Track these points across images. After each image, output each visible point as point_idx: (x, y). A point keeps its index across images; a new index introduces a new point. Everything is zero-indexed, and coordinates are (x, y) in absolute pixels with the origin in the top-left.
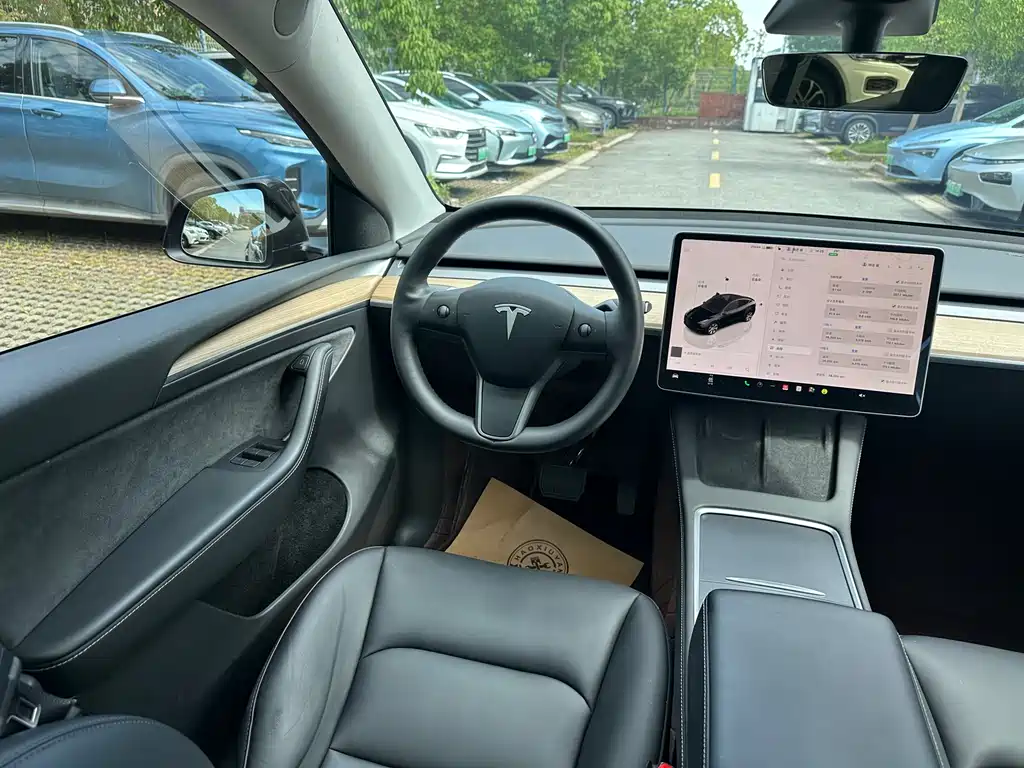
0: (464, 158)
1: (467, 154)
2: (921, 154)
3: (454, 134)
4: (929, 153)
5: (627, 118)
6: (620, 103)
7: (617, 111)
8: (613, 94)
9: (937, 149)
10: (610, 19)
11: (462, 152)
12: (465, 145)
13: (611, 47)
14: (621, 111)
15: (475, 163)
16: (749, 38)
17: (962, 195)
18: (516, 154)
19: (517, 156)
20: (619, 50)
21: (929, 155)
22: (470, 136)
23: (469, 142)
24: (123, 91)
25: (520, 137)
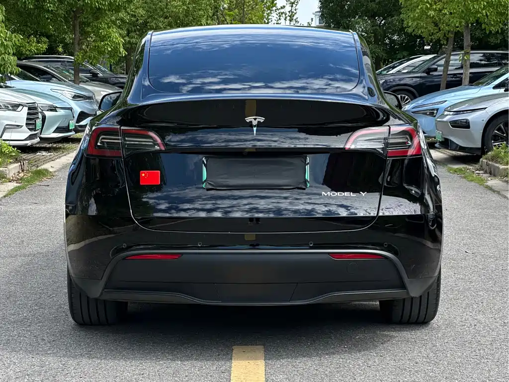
0: (25, 128)
1: (27, 124)
2: (426, 114)
3: (15, 107)
4: (432, 113)
9: (437, 110)
11: (23, 122)
12: (25, 116)
15: (34, 132)
16: (279, 6)
17: (443, 140)
18: (57, 128)
19: (58, 130)
20: (130, 23)
21: (432, 114)
22: (29, 109)
23: (28, 114)
25: (61, 112)
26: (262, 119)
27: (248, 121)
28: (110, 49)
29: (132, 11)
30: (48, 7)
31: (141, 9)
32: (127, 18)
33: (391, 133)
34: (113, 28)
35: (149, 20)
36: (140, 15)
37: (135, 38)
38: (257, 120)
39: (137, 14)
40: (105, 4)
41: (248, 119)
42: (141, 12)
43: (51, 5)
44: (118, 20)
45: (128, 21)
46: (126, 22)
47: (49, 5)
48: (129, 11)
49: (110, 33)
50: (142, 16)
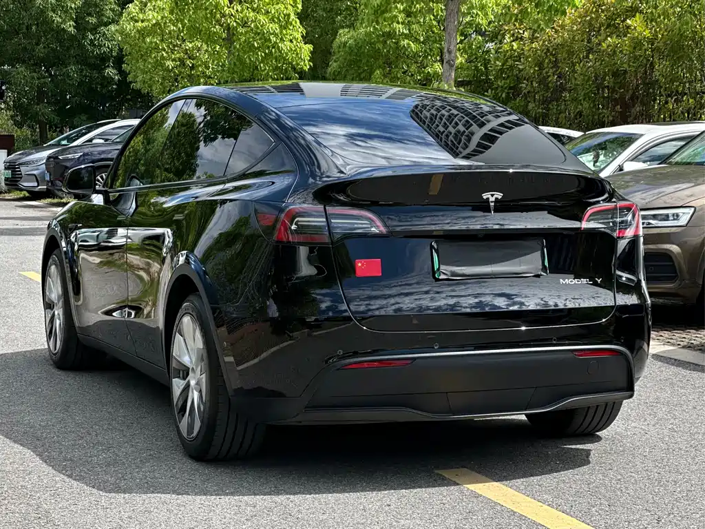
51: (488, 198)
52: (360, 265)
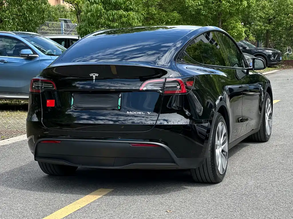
5: (274, 61)
6: (270, 52)
7: (266, 57)
8: (266, 46)
10: (246, 5)
13: (261, 17)
14: (269, 56)
20: (265, 18)
24: (32, 53)
26: (97, 75)
27: (91, 76)
28: (236, 34)
29: (267, 12)
30: (202, 13)
31: (272, 10)
32: (263, 15)
33: (166, 81)
34: (239, 23)
35: (277, 16)
36: (271, 14)
37: (268, 27)
38: (95, 75)
39: (270, 13)
40: (233, 9)
41: (91, 75)
42: (272, 11)
43: (204, 12)
44: (258, 17)
45: (263, 17)
46: (263, 18)
47: (203, 12)
48: (265, 12)
49: (237, 25)
50: (272, 14)
51: (92, 76)
52: (48, 102)
